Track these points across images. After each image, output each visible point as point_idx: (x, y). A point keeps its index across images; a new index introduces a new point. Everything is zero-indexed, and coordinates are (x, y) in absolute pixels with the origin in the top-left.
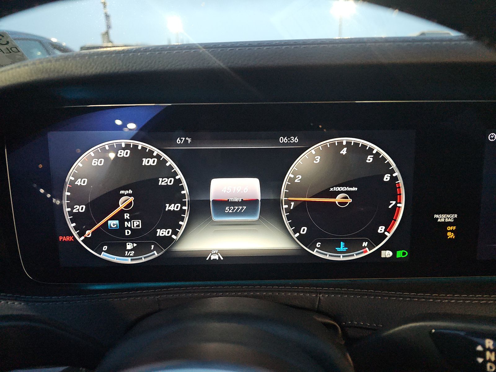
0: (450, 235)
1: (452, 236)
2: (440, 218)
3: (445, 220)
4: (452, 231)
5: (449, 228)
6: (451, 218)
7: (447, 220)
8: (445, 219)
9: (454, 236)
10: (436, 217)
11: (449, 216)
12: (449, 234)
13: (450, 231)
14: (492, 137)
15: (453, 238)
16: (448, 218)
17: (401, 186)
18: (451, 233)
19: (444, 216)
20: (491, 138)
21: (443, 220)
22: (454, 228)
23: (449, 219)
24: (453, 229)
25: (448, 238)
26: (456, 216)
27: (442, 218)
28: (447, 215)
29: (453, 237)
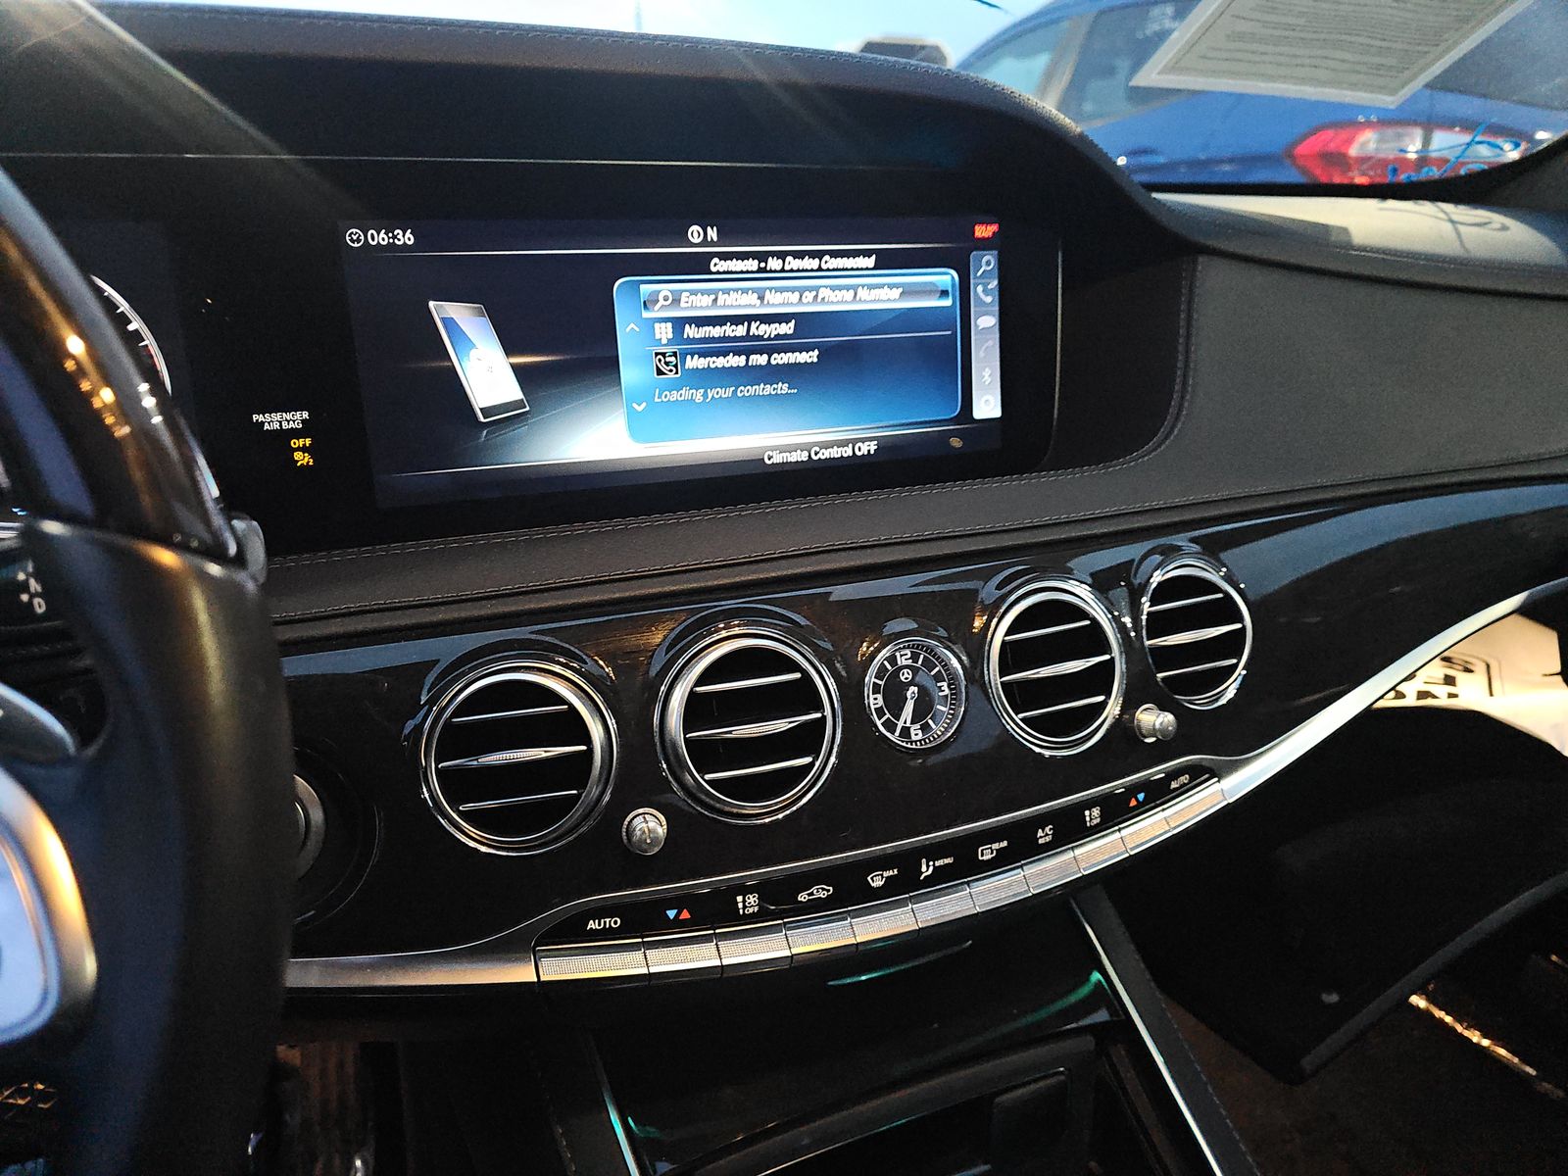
0: (302, 459)
1: (306, 459)
2: (269, 423)
3: (281, 426)
4: (304, 449)
5: (295, 443)
6: (294, 421)
7: (285, 426)
8: (280, 422)
9: (311, 460)
10: (257, 420)
11: (289, 416)
12: (298, 456)
13: (298, 449)
14: (355, 238)
15: (311, 464)
16: (288, 422)
17: (153, 353)
18: (301, 453)
19: (277, 416)
20: (352, 241)
21: (277, 426)
22: (308, 442)
23: (291, 422)
24: (304, 445)
25: (299, 464)
26: (306, 415)
27: (272, 421)
28: (284, 414)
29: (308, 462)
